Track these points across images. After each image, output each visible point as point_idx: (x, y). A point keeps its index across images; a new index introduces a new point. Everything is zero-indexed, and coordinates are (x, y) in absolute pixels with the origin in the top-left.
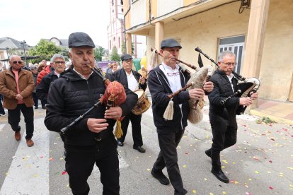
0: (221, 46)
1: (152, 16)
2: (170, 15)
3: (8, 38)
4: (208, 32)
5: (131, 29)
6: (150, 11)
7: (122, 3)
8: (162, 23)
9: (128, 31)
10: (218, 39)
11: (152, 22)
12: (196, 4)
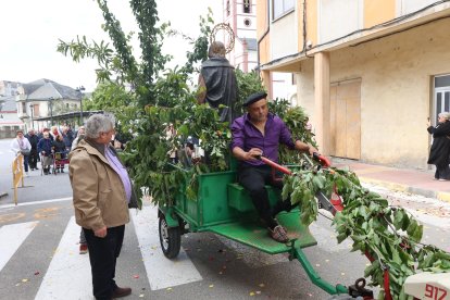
0: (438, 90)
1: (308, 44)
2: (341, 42)
3: (47, 81)
4: (411, 65)
5: (271, 63)
6: (305, 35)
7: (247, 10)
8: (326, 54)
9: (265, 68)
10: (432, 77)
11: (309, 53)
12: (385, 25)
